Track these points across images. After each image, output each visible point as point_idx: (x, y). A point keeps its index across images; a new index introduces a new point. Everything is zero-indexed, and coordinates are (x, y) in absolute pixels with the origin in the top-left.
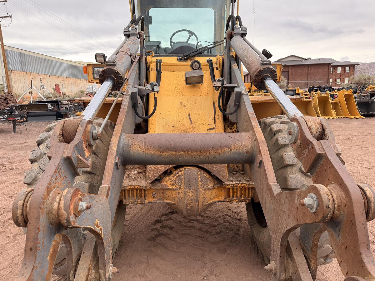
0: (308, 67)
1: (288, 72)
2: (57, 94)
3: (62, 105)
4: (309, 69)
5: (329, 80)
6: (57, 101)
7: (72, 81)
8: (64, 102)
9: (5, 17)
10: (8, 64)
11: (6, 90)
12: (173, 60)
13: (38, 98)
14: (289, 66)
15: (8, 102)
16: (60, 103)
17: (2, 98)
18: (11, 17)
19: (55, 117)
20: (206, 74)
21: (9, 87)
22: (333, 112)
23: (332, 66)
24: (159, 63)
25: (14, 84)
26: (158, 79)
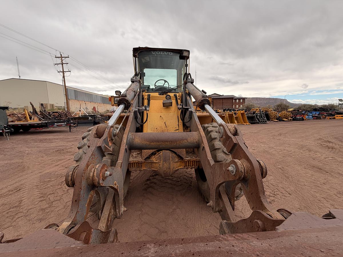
1: (213, 102)
4: (223, 100)
5: (233, 106)
7: (102, 105)
8: (98, 116)
9: (67, 71)
10: (68, 96)
11: (66, 110)
12: (156, 94)
13: (84, 114)
14: (213, 99)
15: (67, 116)
16: (95, 117)
17: (64, 114)
18: (70, 71)
19: (93, 124)
20: (174, 102)
21: (68, 108)
22: (236, 121)
23: (234, 99)
24: (149, 96)
25: (70, 106)
26: (149, 104)
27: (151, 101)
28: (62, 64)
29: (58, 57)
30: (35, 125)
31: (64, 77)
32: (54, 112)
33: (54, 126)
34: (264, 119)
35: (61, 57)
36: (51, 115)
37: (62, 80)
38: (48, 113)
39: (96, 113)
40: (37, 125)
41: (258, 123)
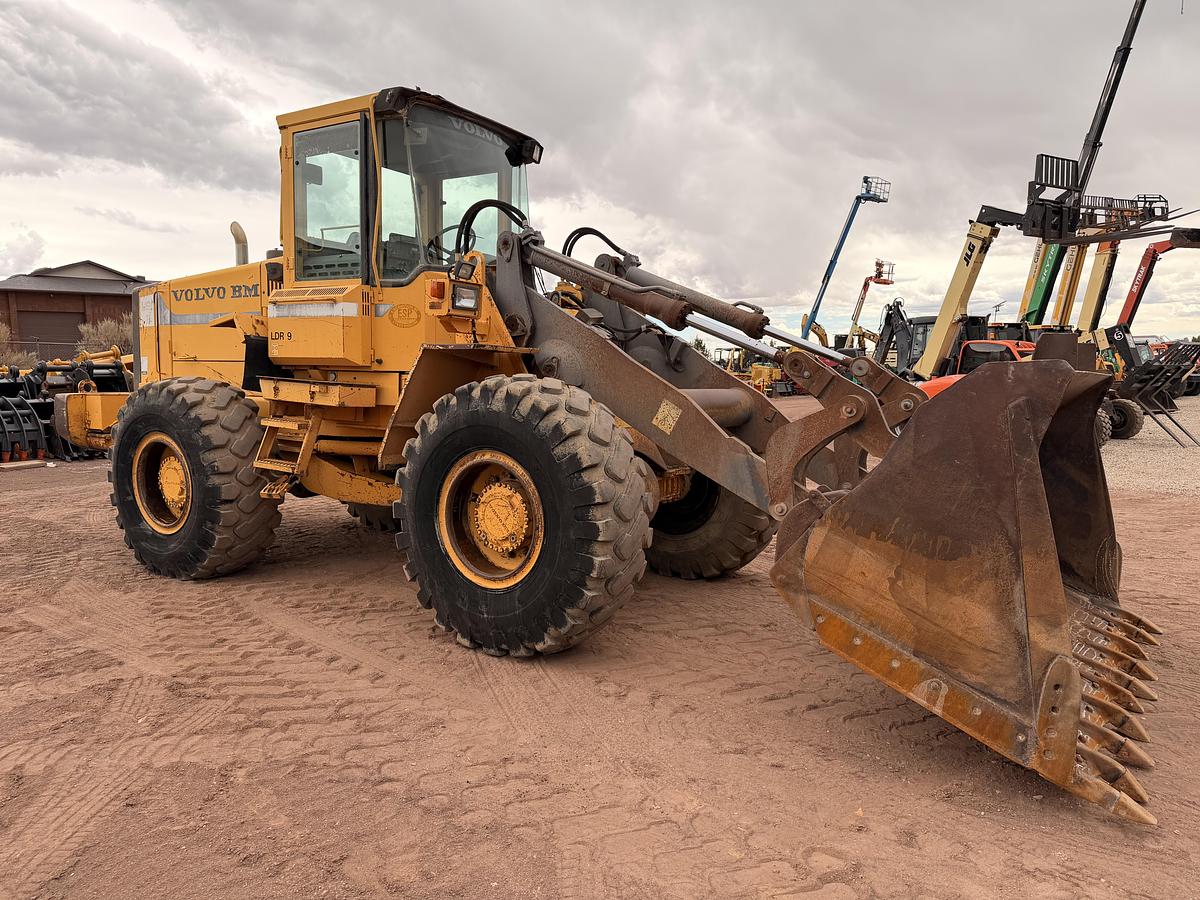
1: (81, 316)
14: (83, 296)
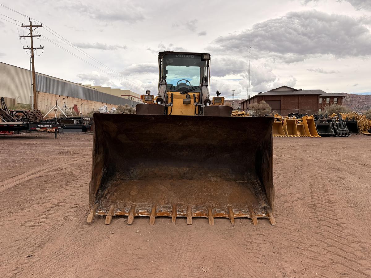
0: (299, 97)
1: (280, 101)
2: (76, 113)
3: (84, 121)
4: (300, 99)
5: (318, 110)
6: (80, 118)
7: (85, 102)
8: (86, 119)
9: (38, 48)
10: (37, 86)
11: (33, 108)
12: (178, 93)
13: (60, 115)
14: (281, 96)
15: (36, 117)
16: (82, 120)
17: (31, 114)
18: (43, 48)
19: (81, 130)
20: (192, 100)
21: (35, 105)
22: (298, 132)
24: (172, 95)
25: (39, 103)
26: (172, 101)
27: (174, 100)
28: (32, 37)
29: (26, 26)
30: (15, 126)
31: (32, 57)
32: (18, 112)
33: (37, 128)
34: (345, 131)
35: (31, 26)
36: (14, 115)
37: (30, 61)
38: (10, 112)
39: (78, 115)
40: (17, 126)
41: (334, 136)
